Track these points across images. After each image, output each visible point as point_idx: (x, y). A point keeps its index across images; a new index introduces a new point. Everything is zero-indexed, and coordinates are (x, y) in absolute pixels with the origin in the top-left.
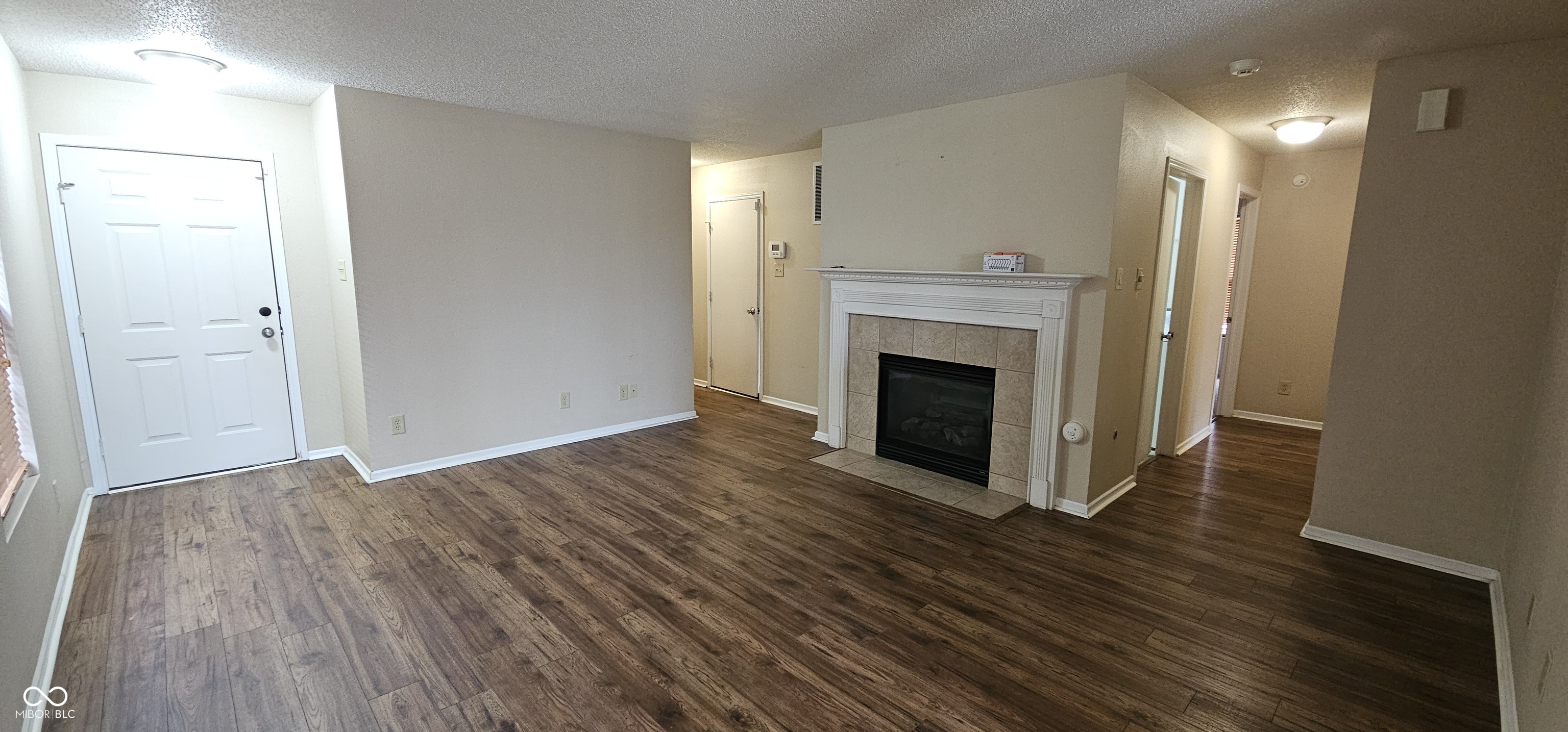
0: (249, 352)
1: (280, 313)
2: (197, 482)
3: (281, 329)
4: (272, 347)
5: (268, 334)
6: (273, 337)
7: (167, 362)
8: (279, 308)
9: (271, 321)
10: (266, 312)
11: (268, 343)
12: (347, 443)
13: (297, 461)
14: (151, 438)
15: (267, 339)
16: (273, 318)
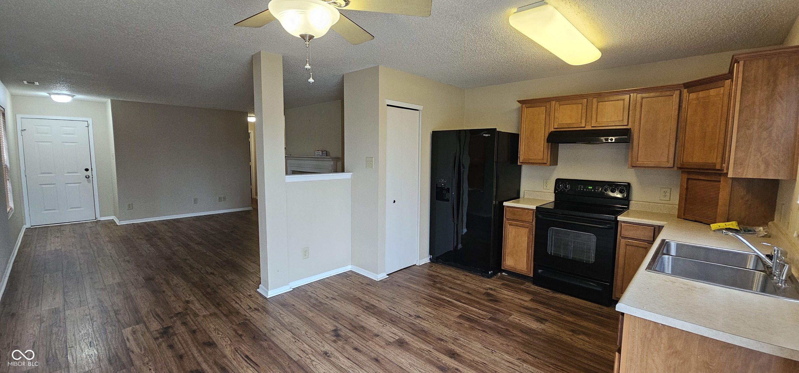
0: (80, 183)
1: (92, 170)
2: (60, 225)
3: (92, 175)
4: (89, 182)
5: (87, 177)
6: (89, 178)
7: (52, 186)
8: (92, 169)
9: (89, 173)
10: (87, 170)
11: (88, 180)
12: (115, 215)
13: (96, 220)
14: (46, 210)
15: (87, 179)
16: (89, 172)
